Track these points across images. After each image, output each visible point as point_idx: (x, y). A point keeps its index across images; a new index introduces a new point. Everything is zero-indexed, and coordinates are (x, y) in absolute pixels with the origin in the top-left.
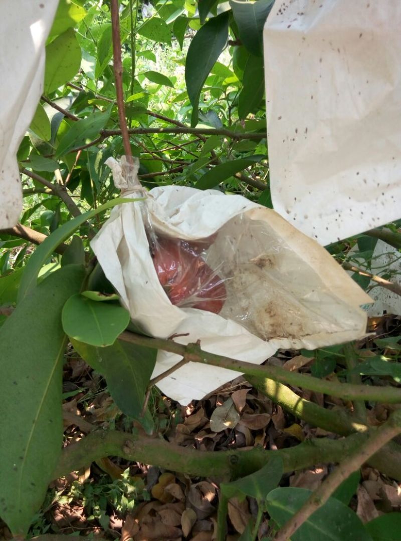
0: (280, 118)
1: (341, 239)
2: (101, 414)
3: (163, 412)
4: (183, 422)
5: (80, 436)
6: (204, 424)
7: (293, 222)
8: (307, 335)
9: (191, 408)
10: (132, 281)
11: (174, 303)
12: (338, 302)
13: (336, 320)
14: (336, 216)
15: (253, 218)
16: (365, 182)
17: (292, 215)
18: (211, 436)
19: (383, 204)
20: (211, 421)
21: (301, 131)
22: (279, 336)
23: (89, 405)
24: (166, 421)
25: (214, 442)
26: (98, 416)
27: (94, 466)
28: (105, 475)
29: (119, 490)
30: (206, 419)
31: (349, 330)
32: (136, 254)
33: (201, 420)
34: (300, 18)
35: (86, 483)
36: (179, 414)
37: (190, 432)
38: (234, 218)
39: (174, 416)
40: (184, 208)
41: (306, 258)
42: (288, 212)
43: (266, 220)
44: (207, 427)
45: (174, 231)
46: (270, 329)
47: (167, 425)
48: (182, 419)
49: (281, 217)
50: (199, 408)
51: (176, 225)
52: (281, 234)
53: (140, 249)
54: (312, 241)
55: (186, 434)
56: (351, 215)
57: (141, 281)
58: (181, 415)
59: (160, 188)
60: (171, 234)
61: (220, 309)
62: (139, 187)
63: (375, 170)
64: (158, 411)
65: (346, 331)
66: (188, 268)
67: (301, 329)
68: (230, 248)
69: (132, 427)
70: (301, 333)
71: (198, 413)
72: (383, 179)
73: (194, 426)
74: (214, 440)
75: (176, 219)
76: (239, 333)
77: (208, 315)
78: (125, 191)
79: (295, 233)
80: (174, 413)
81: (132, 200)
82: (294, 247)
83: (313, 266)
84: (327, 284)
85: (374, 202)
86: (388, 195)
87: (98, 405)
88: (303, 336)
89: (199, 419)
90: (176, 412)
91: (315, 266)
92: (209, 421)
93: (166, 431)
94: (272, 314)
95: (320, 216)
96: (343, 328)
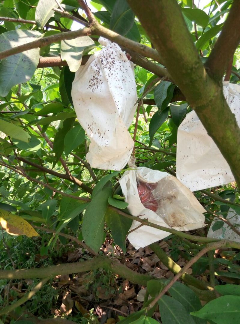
0: (180, 152)
1: (198, 190)
2: (81, 281)
3: (113, 285)
4: (123, 293)
5: (69, 291)
6: (134, 297)
7: (182, 183)
8: (185, 225)
9: (128, 287)
10: (130, 194)
11: (142, 203)
12: (196, 212)
13: (195, 219)
14: (197, 182)
15: (170, 179)
16: (206, 173)
17: (182, 181)
18: (137, 303)
19: (211, 181)
20: (138, 295)
21: (186, 156)
22: (176, 226)
23: (75, 276)
24: (114, 291)
25: (138, 306)
26: (79, 282)
27: (74, 308)
28: (80, 313)
29: (86, 320)
30: (135, 294)
31: (199, 223)
32: (133, 186)
33: (132, 294)
34: (187, 128)
35: (69, 315)
36: (121, 288)
37: (126, 299)
38: (163, 179)
39: (118, 289)
40: (148, 174)
41: (185, 194)
42: (181, 179)
43: (174, 181)
44: (135, 299)
45: (145, 180)
46: (172, 223)
47: (114, 293)
48: (122, 291)
49: (178, 180)
50: (132, 288)
51: (146, 178)
52: (178, 185)
53: (134, 184)
54: (188, 189)
55: (123, 300)
56: (201, 183)
57: (133, 194)
58: (122, 289)
59: (141, 167)
60: (144, 181)
61: (156, 210)
62: (135, 166)
63: (209, 170)
64: (110, 285)
65: (198, 223)
66: (148, 192)
67: (183, 222)
68: (161, 188)
69: (96, 290)
70: (183, 224)
71: (131, 289)
72: (212, 173)
73: (128, 297)
74: (138, 305)
75: (146, 177)
76: (161, 221)
77: (151, 212)
78: (131, 166)
79: (182, 185)
80: (119, 288)
81: (133, 169)
82: (182, 190)
83: (187, 197)
84: (192, 204)
85: (209, 180)
86: (213, 178)
87: (80, 277)
88: (184, 225)
89: (132, 293)
90: (120, 287)
91: (188, 198)
92: (137, 296)
93: (113, 297)
94: (174, 217)
95: (191, 182)
96: (197, 222)
